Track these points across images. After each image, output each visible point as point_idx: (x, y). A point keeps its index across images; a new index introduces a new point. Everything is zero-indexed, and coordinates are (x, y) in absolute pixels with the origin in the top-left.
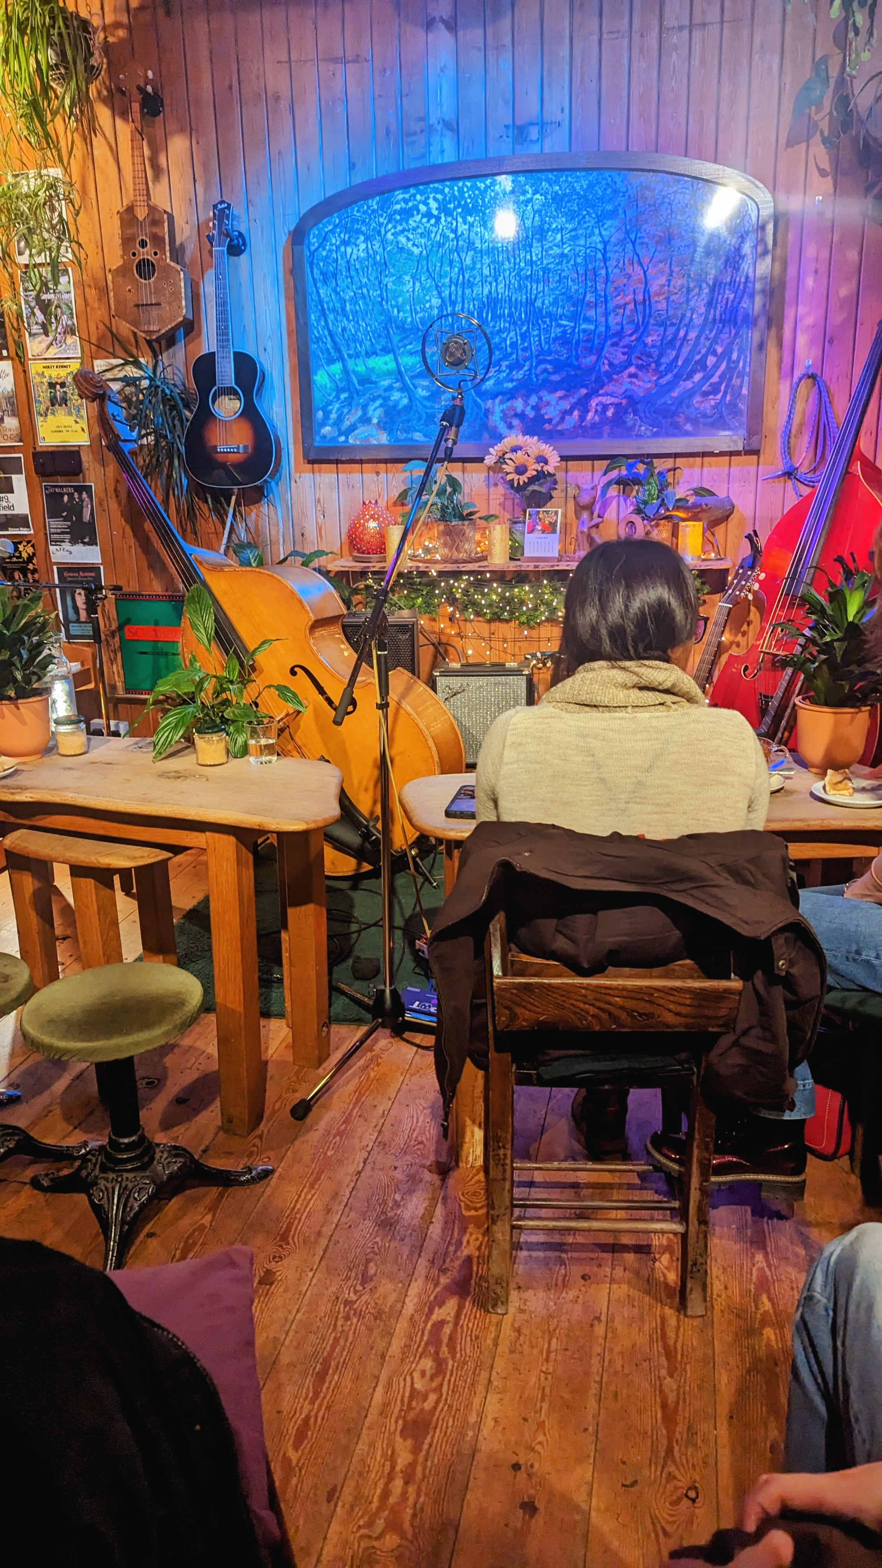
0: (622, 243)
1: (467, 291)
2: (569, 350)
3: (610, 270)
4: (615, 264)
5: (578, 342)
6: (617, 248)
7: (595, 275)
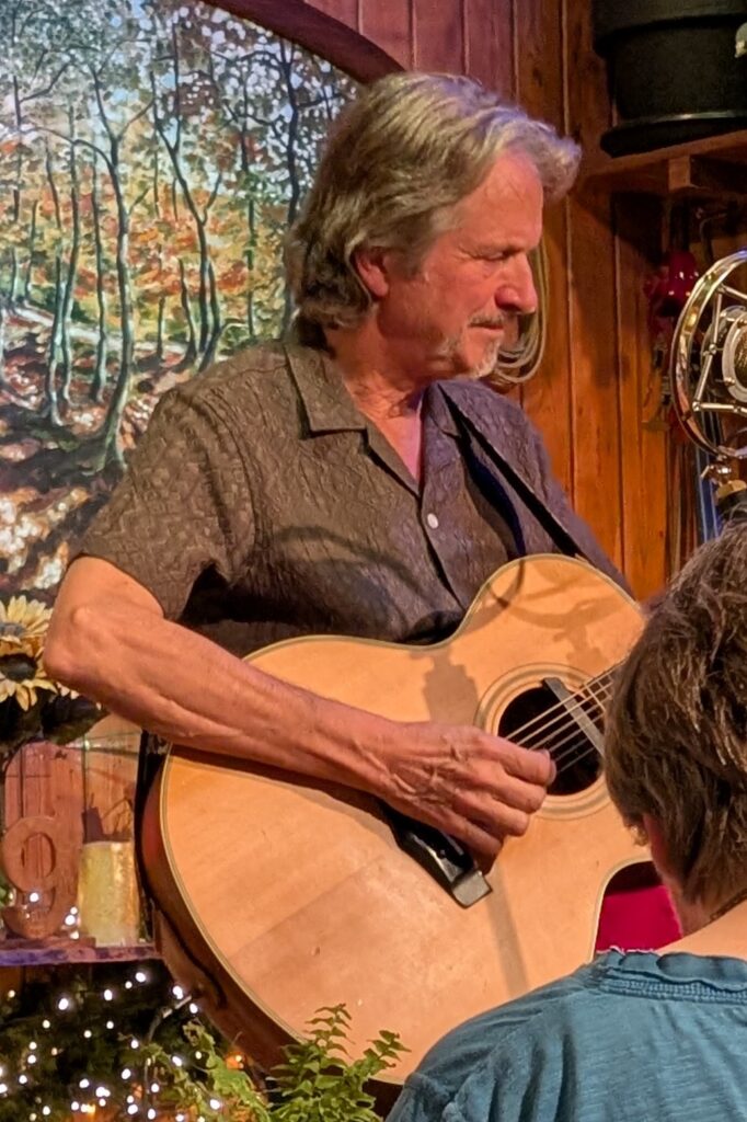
0: (149, 146)
2: (44, 386)
3: (127, 205)
4: (137, 192)
5: (62, 370)
6: (140, 157)
7: (97, 211)
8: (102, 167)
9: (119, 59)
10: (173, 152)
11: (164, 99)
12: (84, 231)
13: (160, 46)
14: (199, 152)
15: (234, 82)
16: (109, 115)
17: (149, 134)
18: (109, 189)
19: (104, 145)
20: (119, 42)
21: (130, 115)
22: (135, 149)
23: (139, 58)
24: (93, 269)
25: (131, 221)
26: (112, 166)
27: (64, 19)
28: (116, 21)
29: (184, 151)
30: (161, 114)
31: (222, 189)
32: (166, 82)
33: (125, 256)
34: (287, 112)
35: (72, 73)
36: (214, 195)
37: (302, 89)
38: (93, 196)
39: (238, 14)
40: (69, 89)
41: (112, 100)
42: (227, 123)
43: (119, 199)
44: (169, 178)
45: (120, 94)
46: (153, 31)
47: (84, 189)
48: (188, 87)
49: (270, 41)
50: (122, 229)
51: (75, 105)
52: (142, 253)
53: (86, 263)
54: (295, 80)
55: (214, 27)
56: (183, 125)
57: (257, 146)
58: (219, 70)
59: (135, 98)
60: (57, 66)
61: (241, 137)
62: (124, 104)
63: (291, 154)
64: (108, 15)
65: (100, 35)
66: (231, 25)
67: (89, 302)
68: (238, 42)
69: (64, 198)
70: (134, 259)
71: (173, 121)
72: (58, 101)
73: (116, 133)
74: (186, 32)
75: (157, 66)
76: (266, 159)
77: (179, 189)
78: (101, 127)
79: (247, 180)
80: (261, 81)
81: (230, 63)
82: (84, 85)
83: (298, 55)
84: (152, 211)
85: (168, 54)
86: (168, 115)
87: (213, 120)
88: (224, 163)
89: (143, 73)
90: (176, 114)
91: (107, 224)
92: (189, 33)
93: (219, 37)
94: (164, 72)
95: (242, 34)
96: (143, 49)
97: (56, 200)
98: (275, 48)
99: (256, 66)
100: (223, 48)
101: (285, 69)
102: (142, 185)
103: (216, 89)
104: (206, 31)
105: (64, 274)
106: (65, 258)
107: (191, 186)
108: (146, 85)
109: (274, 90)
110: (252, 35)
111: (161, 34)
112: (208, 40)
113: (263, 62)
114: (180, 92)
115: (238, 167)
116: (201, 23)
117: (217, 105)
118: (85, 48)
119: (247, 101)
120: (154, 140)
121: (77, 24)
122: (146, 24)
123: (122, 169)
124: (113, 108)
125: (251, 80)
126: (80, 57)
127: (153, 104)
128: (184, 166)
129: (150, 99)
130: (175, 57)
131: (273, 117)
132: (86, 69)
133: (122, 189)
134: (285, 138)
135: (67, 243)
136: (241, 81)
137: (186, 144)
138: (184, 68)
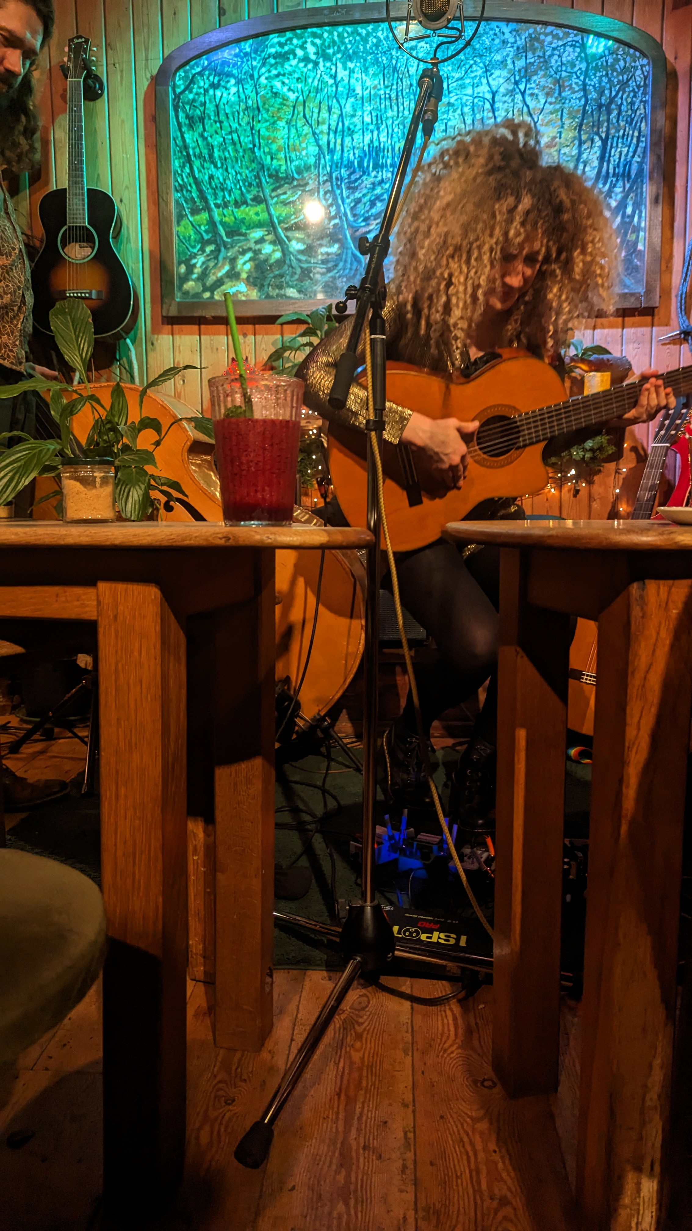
1: (347, 140)
109: (578, 56)
112: (542, 41)
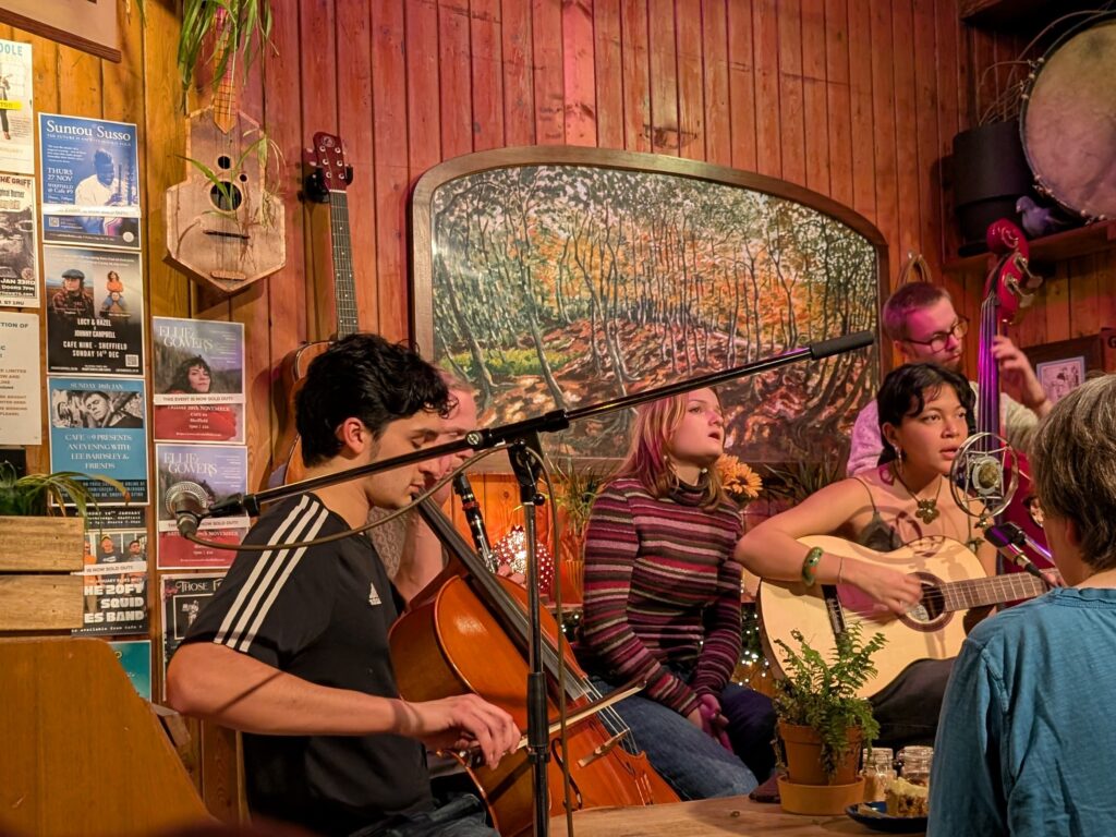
0: (767, 262)
3: (758, 287)
4: (762, 282)
6: (763, 267)
7: (746, 291)
8: (748, 272)
9: (754, 226)
10: (777, 264)
11: (773, 242)
12: (740, 299)
13: (771, 220)
14: (788, 264)
15: (802, 234)
16: (751, 250)
17: (767, 257)
18: (751, 281)
19: (749, 263)
20: (754, 219)
21: (759, 249)
22: (762, 264)
23: (763, 225)
24: (745, 315)
25: (760, 294)
26: (752, 271)
27: (731, 211)
28: (753, 210)
29: (781, 264)
30: (772, 249)
31: (798, 278)
32: (774, 235)
33: (758, 308)
34: (824, 245)
35: (735, 233)
36: (794, 282)
37: (830, 235)
38: (744, 284)
39: (803, 204)
40: (734, 239)
41: (752, 244)
42: (799, 251)
43: (755, 285)
44: (775, 275)
45: (754, 241)
46: (768, 214)
47: (741, 281)
48: (783, 237)
49: (817, 216)
50: (756, 297)
51: (737, 246)
52: (765, 307)
53: (742, 312)
54: (828, 232)
55: (794, 211)
56: (781, 253)
57: (812, 260)
58: (796, 229)
59: (761, 242)
60: (729, 231)
61: (805, 256)
62: (756, 245)
63: (826, 263)
64: (749, 208)
65: (746, 217)
66: (800, 210)
67: (743, 328)
68: (804, 217)
69: (732, 285)
70: (761, 310)
71: (777, 251)
72: (730, 245)
73: (753, 257)
74: (782, 214)
75: (770, 228)
76: (816, 265)
77: (780, 280)
78: (747, 255)
79: (808, 274)
80: (813, 233)
81: (800, 226)
82: (740, 238)
83: (829, 221)
84: (769, 289)
85: (774, 223)
86: (775, 249)
87: (794, 250)
88: (798, 268)
89: (764, 232)
90: (778, 248)
91: (751, 295)
92: (783, 213)
93: (796, 215)
94: (773, 231)
95: (805, 213)
96: (764, 221)
97: (729, 286)
98: (819, 218)
99: (811, 227)
100: (797, 220)
101: (824, 227)
102: (764, 278)
103: (795, 237)
104: (790, 213)
105: (733, 317)
106: (733, 310)
107: (785, 278)
108: (765, 236)
109: (820, 235)
110: (810, 214)
111: (771, 215)
112: (790, 217)
113: (814, 225)
114: (780, 239)
115: (804, 269)
116: (789, 209)
117: (795, 244)
118: (740, 222)
119: (808, 241)
120: (769, 259)
121: (736, 212)
122: (765, 211)
123: (756, 272)
124: (752, 247)
125: (809, 233)
126: (738, 226)
127: (768, 245)
128: (782, 270)
129: (767, 242)
130: (777, 224)
131: (818, 247)
132: (741, 231)
133: (756, 280)
134: (824, 256)
135: (734, 304)
136: (805, 233)
137: (783, 260)
138: (781, 229)
